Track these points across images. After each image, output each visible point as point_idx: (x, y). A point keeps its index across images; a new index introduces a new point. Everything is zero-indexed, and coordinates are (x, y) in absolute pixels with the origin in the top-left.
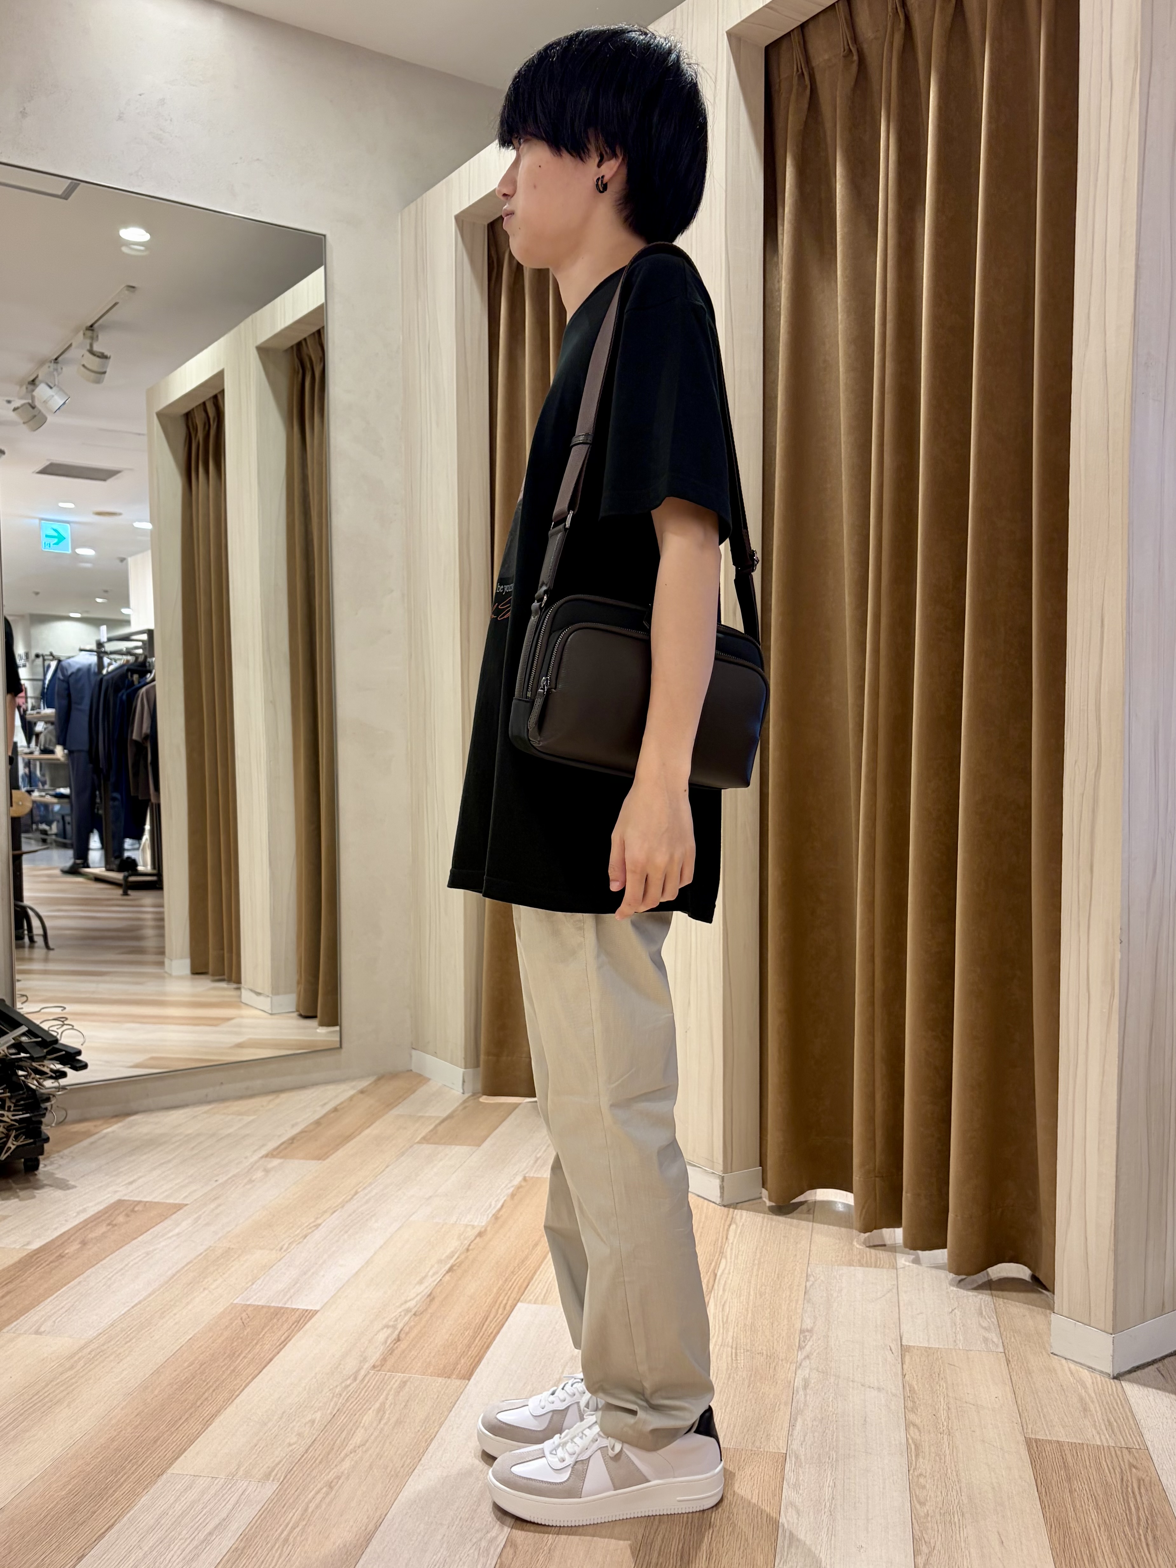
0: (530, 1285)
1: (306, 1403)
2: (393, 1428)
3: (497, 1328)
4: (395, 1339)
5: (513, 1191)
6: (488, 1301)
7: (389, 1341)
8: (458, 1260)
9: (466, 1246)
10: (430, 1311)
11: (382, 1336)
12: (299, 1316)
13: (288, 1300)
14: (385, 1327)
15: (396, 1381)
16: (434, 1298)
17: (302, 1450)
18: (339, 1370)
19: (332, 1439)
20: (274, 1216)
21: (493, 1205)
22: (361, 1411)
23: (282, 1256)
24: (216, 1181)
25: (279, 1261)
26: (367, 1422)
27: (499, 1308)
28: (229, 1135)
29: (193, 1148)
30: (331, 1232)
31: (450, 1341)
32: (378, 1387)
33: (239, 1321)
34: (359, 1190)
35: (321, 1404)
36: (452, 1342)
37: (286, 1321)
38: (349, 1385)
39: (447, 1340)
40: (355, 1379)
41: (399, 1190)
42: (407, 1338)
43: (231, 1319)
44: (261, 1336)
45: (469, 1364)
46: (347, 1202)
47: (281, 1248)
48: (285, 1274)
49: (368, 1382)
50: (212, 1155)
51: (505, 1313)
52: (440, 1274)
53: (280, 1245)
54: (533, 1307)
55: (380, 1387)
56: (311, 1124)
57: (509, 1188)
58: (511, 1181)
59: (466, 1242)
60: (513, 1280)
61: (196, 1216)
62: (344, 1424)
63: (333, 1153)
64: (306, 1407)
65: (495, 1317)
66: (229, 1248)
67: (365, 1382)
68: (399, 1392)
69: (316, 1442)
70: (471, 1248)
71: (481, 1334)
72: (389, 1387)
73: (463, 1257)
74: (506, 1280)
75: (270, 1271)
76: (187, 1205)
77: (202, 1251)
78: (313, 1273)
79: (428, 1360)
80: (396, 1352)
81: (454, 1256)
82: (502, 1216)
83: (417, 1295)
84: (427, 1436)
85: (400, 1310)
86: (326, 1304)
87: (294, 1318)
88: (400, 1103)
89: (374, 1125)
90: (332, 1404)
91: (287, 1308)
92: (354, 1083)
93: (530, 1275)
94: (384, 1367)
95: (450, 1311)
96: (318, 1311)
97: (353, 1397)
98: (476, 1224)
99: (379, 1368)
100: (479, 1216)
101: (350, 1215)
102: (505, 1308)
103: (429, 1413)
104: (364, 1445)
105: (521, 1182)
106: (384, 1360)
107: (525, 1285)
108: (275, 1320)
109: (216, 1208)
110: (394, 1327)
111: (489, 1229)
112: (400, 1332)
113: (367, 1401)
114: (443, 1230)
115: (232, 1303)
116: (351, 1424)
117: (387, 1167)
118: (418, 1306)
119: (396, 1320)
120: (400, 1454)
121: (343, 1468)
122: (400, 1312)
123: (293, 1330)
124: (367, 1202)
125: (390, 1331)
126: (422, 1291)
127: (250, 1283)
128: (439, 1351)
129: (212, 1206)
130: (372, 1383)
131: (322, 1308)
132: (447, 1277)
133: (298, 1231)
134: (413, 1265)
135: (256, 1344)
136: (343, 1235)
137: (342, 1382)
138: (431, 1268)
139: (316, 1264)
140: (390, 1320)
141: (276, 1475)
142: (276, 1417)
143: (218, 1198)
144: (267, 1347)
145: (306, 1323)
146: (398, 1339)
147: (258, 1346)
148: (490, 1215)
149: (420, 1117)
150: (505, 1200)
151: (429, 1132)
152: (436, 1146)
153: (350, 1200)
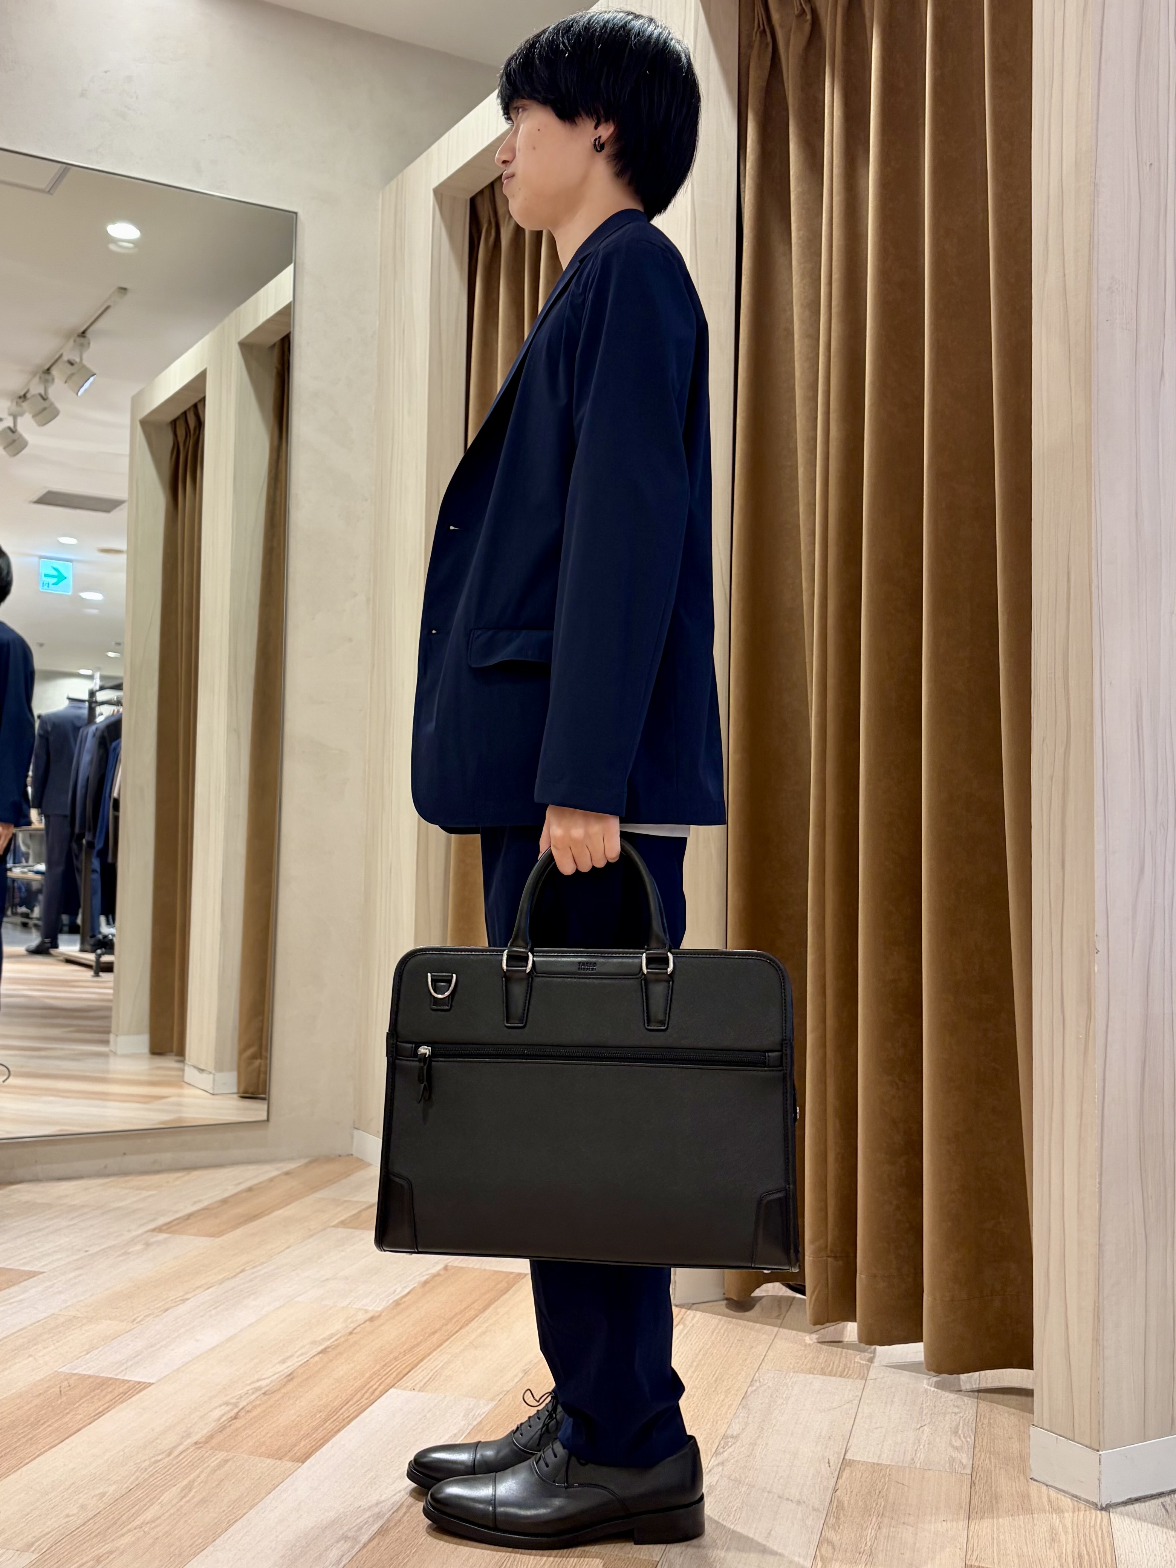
0: (412, 1371)
1: (101, 1476)
2: (194, 1507)
3: (355, 1413)
4: (231, 1417)
5: (427, 1279)
6: (356, 1384)
7: (224, 1418)
8: (335, 1343)
9: (350, 1330)
10: (284, 1391)
11: (217, 1413)
12: (129, 1387)
13: (122, 1371)
14: (224, 1404)
15: (216, 1459)
16: (292, 1379)
17: (80, 1522)
18: (154, 1444)
19: (120, 1513)
20: (139, 1288)
21: (398, 1291)
22: (163, 1488)
23: (133, 1327)
24: (87, 1251)
25: (127, 1332)
26: (167, 1499)
27: (366, 1392)
28: (119, 1208)
29: (73, 1219)
30: (199, 1306)
31: (295, 1422)
32: (193, 1465)
33: (57, 1389)
34: (247, 1268)
35: (119, 1478)
36: (296, 1424)
37: (111, 1392)
38: (160, 1461)
39: (293, 1421)
40: (169, 1455)
41: (293, 1271)
42: (246, 1417)
43: (48, 1387)
44: (75, 1406)
45: (308, 1447)
46: (228, 1279)
47: (134, 1320)
48: (128, 1345)
49: (183, 1458)
50: (92, 1226)
51: (372, 1398)
52: (308, 1355)
53: (135, 1317)
54: (408, 1394)
55: (195, 1465)
56: (216, 1202)
57: (423, 1276)
59: (352, 1325)
60: (393, 1366)
61: (48, 1284)
62: (138, 1500)
63: (231, 1231)
64: (101, 1479)
65: (358, 1401)
66: (74, 1317)
67: (181, 1458)
68: (215, 1471)
69: (98, 1515)
70: (355, 1331)
71: (335, 1418)
72: (206, 1465)
73: (342, 1339)
74: (385, 1365)
75: (113, 1342)
76: (44, 1272)
77: (41, 1318)
78: (161, 1347)
79: (262, 1440)
80: (228, 1429)
81: (332, 1338)
82: (404, 1302)
83: (273, 1375)
84: (232, 1517)
85: (248, 1388)
86: (165, 1377)
87: (121, 1390)
88: (326, 1186)
89: (288, 1207)
90: (133, 1478)
91: (118, 1379)
92: (281, 1165)
93: (415, 1362)
94: (207, 1445)
95: (307, 1392)
96: (153, 1384)
97: (159, 1473)
98: (371, 1309)
99: (201, 1445)
100: (378, 1301)
101: (227, 1292)
102: (373, 1393)
103: (243, 1494)
104: (153, 1521)
105: (440, 1270)
106: (211, 1437)
107: (405, 1372)
108: (99, 1390)
109: (75, 1278)
110: (236, 1405)
111: (383, 1314)
112: (239, 1411)
113: (175, 1477)
114: (330, 1312)
115: (56, 1371)
116: (148, 1499)
117: (288, 1248)
118: (271, 1386)
119: (241, 1397)
120: (191, 1534)
121: (121, 1543)
122: (248, 1390)
123: (115, 1402)
124: (251, 1280)
125: (228, 1408)
126: (282, 1371)
127: (85, 1353)
128: (279, 1431)
129: (72, 1275)
130: (187, 1460)
131: (158, 1381)
132: (317, 1358)
133: (160, 1304)
134: (281, 1345)
135: (68, 1413)
136: (210, 1311)
137: (153, 1457)
138: (301, 1348)
139: (169, 1337)
140: (232, 1398)
141: (40, 1545)
142: (62, 1488)
143: (81, 1268)
144: (79, 1417)
145: (134, 1395)
146: (235, 1417)
147: (69, 1416)
148: (391, 1301)
149: (345, 1201)
150: (414, 1288)
151: (350, 1217)
152: (353, 1230)
153: (232, 1277)
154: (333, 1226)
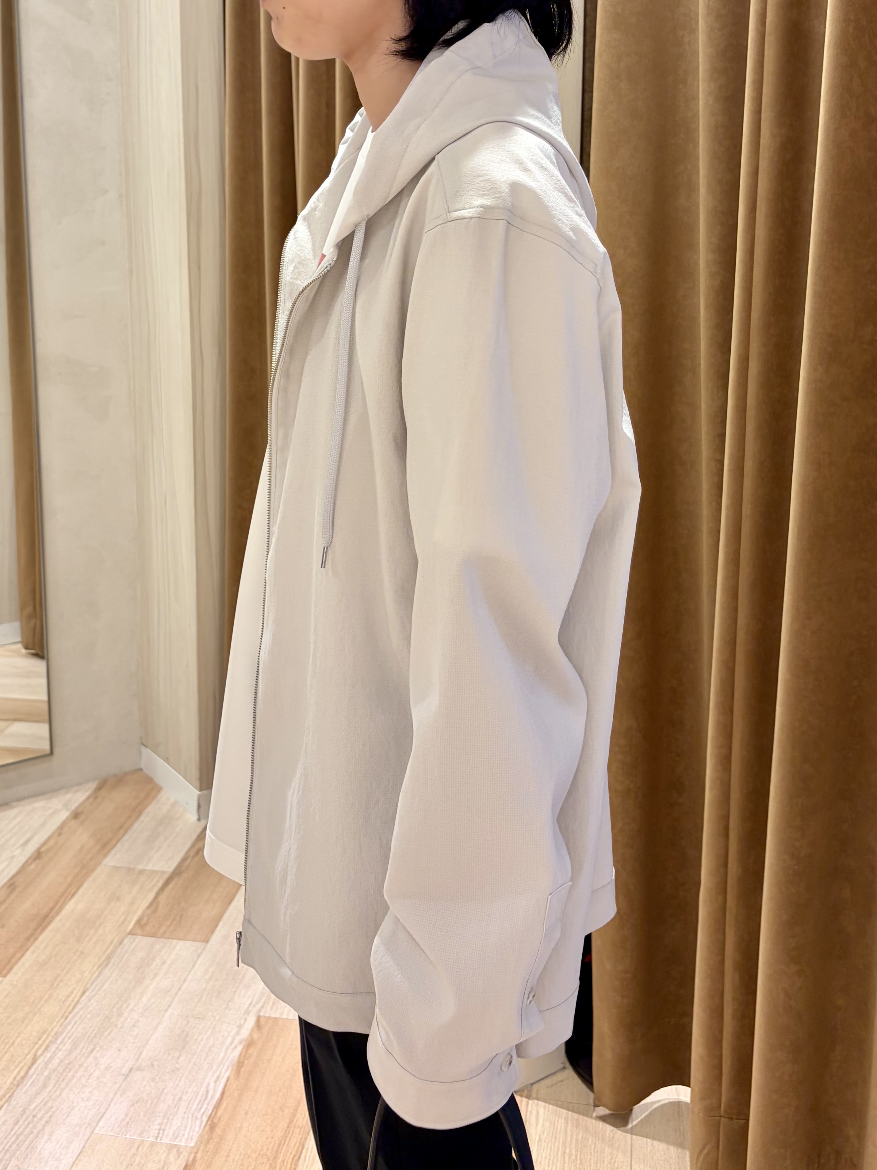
5: (241, 1053)
21: (211, 1093)
34: (40, 1052)
41: (91, 1052)
46: (18, 1084)
57: (235, 1047)
58: (240, 1027)
63: (20, 958)
82: (220, 1119)
88: (119, 841)
89: (81, 892)
92: (69, 796)
98: (183, 1144)
100: (190, 1122)
105: (252, 1031)
111: (199, 1156)
114: (138, 1159)
117: (84, 993)
124: (44, 1085)
148: (205, 1119)
149: (142, 872)
150: (228, 1080)
151: (148, 907)
152: (153, 939)
153: (23, 1078)
154: (131, 933)
